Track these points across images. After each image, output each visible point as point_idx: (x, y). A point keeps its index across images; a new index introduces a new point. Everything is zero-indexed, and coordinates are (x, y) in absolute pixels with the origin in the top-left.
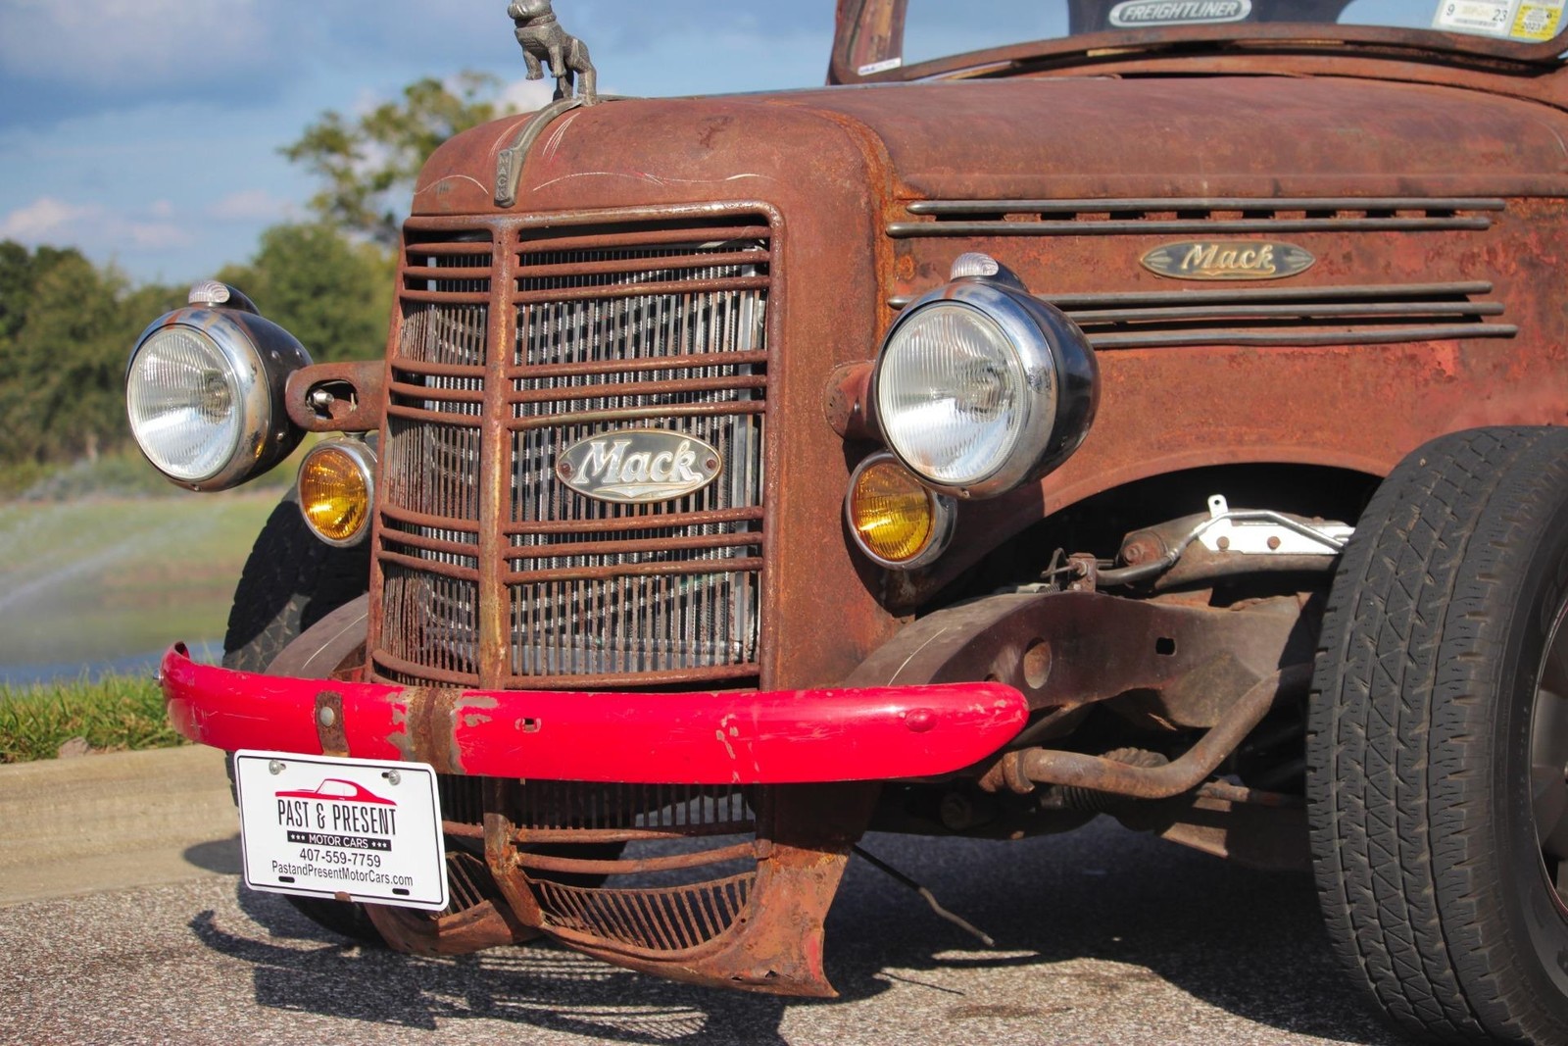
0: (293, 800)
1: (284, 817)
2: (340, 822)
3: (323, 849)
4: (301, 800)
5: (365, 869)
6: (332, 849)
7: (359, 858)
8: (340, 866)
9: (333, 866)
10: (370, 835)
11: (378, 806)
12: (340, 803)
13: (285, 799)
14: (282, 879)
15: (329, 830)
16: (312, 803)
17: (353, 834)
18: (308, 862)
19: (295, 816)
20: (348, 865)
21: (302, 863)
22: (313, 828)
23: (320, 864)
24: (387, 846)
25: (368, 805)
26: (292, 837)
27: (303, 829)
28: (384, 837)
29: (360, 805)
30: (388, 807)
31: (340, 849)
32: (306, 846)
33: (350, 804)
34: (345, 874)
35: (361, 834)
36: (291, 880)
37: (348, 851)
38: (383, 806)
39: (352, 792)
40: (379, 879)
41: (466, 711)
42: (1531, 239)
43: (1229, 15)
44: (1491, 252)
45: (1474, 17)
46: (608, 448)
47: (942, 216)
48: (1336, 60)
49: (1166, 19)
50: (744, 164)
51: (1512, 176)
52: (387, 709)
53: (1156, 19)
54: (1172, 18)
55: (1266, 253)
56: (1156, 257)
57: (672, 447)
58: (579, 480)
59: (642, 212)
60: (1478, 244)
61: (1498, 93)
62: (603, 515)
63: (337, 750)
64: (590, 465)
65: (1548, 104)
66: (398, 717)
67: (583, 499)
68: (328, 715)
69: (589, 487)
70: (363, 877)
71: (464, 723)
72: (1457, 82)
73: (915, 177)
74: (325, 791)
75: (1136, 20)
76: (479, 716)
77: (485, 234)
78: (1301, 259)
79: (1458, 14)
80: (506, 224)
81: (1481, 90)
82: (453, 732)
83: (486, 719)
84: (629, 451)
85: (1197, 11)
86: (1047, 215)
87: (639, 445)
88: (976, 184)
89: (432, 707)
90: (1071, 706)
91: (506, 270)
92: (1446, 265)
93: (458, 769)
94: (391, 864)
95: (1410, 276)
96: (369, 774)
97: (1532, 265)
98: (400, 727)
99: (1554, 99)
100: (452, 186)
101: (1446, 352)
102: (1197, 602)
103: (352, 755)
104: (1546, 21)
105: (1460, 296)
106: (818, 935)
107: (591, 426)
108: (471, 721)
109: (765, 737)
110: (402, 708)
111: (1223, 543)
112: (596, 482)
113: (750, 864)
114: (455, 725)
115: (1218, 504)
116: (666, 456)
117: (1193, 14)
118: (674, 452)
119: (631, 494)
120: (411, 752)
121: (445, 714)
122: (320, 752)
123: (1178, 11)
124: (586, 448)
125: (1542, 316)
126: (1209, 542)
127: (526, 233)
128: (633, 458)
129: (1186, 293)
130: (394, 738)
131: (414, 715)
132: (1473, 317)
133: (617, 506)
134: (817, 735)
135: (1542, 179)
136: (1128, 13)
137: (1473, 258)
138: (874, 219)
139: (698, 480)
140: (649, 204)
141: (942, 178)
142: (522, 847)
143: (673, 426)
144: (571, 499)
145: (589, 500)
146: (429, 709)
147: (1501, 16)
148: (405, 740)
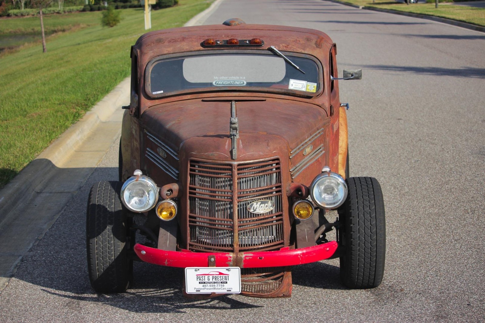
0: (201, 276)
1: (198, 279)
2: (214, 279)
3: (209, 285)
4: (203, 276)
5: (220, 287)
6: (211, 284)
7: (218, 286)
8: (213, 287)
9: (211, 288)
10: (222, 281)
11: (224, 276)
12: (214, 276)
13: (199, 276)
14: (196, 291)
15: (211, 280)
16: (206, 277)
17: (217, 281)
18: (204, 287)
19: (201, 279)
20: (215, 287)
21: (203, 287)
22: (206, 280)
23: (208, 287)
24: (227, 283)
25: (222, 276)
26: (200, 283)
27: (204, 281)
28: (226, 281)
29: (219, 276)
30: (227, 276)
31: (213, 284)
32: (204, 284)
33: (217, 276)
34: (215, 288)
35: (220, 281)
36: (200, 291)
37: (216, 284)
38: (226, 276)
39: (218, 273)
40: (224, 289)
41: (246, 257)
43: (241, 84)
44: (322, 138)
45: (297, 87)
46: (257, 204)
47: (293, 153)
48: (266, 94)
49: (227, 85)
52: (227, 258)
53: (224, 84)
54: (228, 84)
55: (310, 147)
57: (267, 202)
58: (252, 210)
59: (261, 160)
61: (304, 102)
62: (256, 216)
63: (213, 266)
64: (254, 207)
65: (314, 104)
66: (229, 259)
67: (252, 214)
68: (213, 259)
69: (254, 212)
70: (220, 289)
71: (246, 259)
72: (295, 99)
74: (211, 274)
75: (219, 84)
76: (249, 257)
77: (231, 165)
78: (312, 147)
79: (294, 86)
80: (235, 163)
81: (300, 101)
82: (243, 260)
83: (251, 258)
84: (260, 204)
85: (234, 83)
86: (299, 149)
87: (262, 203)
89: (238, 256)
91: (236, 172)
92: (319, 142)
94: (227, 286)
95: (318, 146)
96: (223, 270)
98: (230, 261)
99: (316, 104)
100: (216, 155)
101: (320, 159)
103: (216, 266)
104: (313, 88)
105: (321, 148)
106: (291, 287)
107: (253, 200)
108: (247, 258)
109: (306, 256)
110: (231, 257)
112: (255, 210)
113: (283, 276)
114: (243, 259)
116: (266, 204)
117: (233, 84)
118: (268, 204)
120: (231, 265)
121: (241, 257)
122: (208, 266)
123: (229, 83)
124: (253, 204)
127: (239, 165)
128: (262, 205)
129: (306, 158)
130: (228, 263)
131: (234, 258)
132: (322, 151)
133: (258, 214)
134: (314, 254)
136: (217, 83)
138: (289, 156)
139: (272, 208)
140: (262, 158)
143: (267, 199)
144: (250, 214)
145: (253, 214)
146: (237, 257)
147: (303, 87)
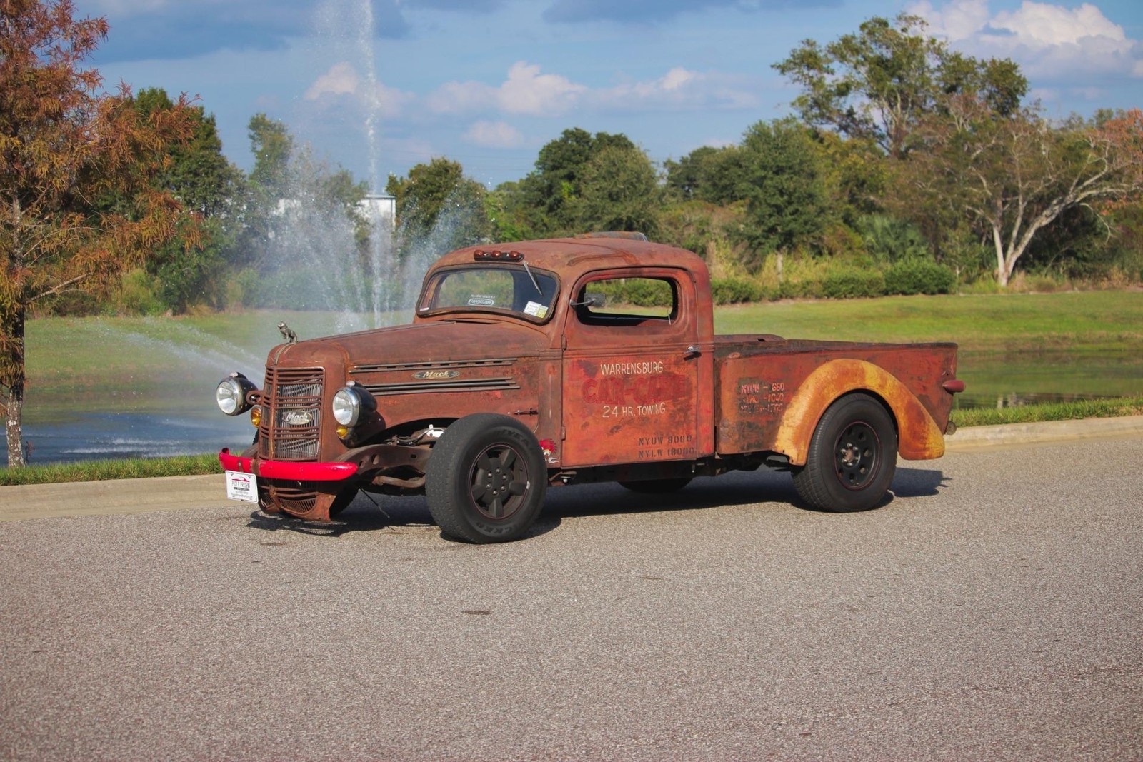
0: (234, 481)
1: (233, 484)
2: (242, 486)
3: (239, 491)
4: (236, 481)
5: (246, 495)
6: (241, 491)
7: (245, 493)
8: (242, 494)
10: (246, 488)
15: (240, 487)
16: (238, 481)
17: (244, 488)
18: (237, 493)
19: (235, 484)
22: (238, 486)
23: (239, 494)
25: (246, 482)
26: (234, 488)
27: (236, 487)
28: (248, 488)
32: (237, 490)
33: (243, 482)
34: (243, 496)
36: (234, 497)
37: (243, 491)
38: (248, 483)
39: (244, 479)
40: (248, 497)
41: (261, 465)
42: (526, 367)
43: (489, 304)
44: (513, 370)
45: (532, 311)
46: (292, 414)
47: (362, 369)
50: (319, 359)
51: (521, 352)
55: (446, 373)
56: (417, 375)
57: (303, 414)
58: (287, 420)
59: (299, 368)
60: (509, 369)
61: (535, 329)
62: (292, 427)
63: (241, 471)
64: (289, 417)
65: (542, 333)
66: (251, 465)
69: (288, 422)
70: (245, 497)
71: (261, 467)
72: (527, 325)
73: (356, 361)
74: (239, 479)
76: (263, 466)
78: (455, 374)
79: (529, 309)
80: (275, 368)
81: (531, 328)
82: (259, 469)
84: (295, 415)
86: (388, 367)
87: (298, 414)
88: (371, 362)
90: (385, 468)
91: (275, 377)
92: (499, 374)
93: (260, 476)
94: (250, 494)
95: (488, 376)
96: (246, 476)
97: (526, 372)
98: (250, 467)
99: (544, 332)
101: (498, 394)
102: (427, 447)
103: (244, 472)
104: (544, 313)
105: (504, 380)
106: (328, 511)
107: (290, 410)
111: (431, 435)
112: (290, 421)
113: (315, 496)
114: (259, 467)
115: (431, 426)
116: (302, 416)
119: (296, 423)
121: (258, 465)
122: (239, 472)
124: (289, 414)
125: (530, 384)
126: (428, 434)
127: (279, 371)
128: (297, 416)
129: (425, 382)
130: (250, 469)
131: (253, 465)
132: (508, 385)
133: (294, 425)
135: (529, 353)
137: (507, 372)
138: (346, 370)
139: (308, 421)
140: (300, 366)
141: (363, 361)
142: (277, 492)
143: (305, 410)
146: (256, 464)
147: (537, 311)
148: (252, 469)
